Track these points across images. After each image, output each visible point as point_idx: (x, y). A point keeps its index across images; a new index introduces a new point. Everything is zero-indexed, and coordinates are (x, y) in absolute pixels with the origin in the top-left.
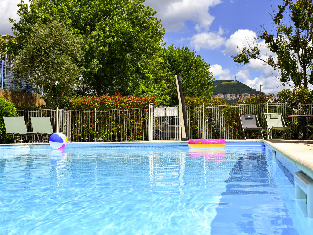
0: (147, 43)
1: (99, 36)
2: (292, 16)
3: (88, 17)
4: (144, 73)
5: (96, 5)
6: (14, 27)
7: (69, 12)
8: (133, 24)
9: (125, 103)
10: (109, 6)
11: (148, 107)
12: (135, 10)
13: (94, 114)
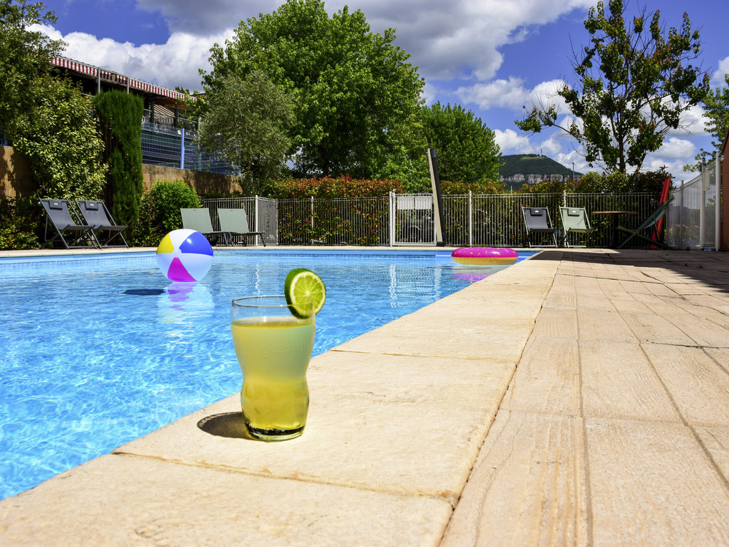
0: (396, 100)
1: (323, 91)
2: (602, 64)
3: (309, 65)
4: (392, 145)
5: (321, 46)
6: (204, 80)
7: (281, 57)
8: (376, 73)
9: (355, 188)
10: (340, 47)
11: (388, 195)
12: (379, 52)
13: (310, 205)
